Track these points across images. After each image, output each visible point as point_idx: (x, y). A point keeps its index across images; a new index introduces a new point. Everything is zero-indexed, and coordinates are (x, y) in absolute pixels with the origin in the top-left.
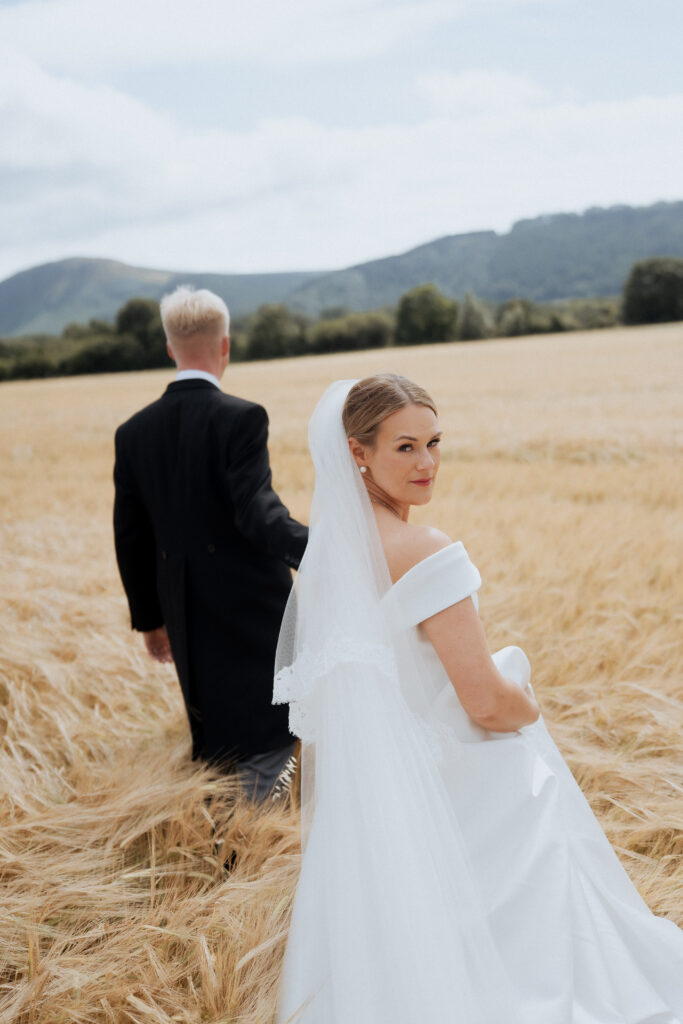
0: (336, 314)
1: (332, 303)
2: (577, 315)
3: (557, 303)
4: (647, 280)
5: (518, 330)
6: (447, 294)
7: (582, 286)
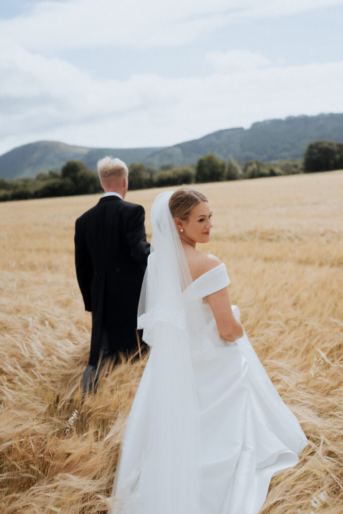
0: (168, 168)
1: (166, 162)
2: (282, 168)
3: (273, 162)
4: (315, 151)
5: (254, 176)
6: (220, 158)
7: (284, 154)
